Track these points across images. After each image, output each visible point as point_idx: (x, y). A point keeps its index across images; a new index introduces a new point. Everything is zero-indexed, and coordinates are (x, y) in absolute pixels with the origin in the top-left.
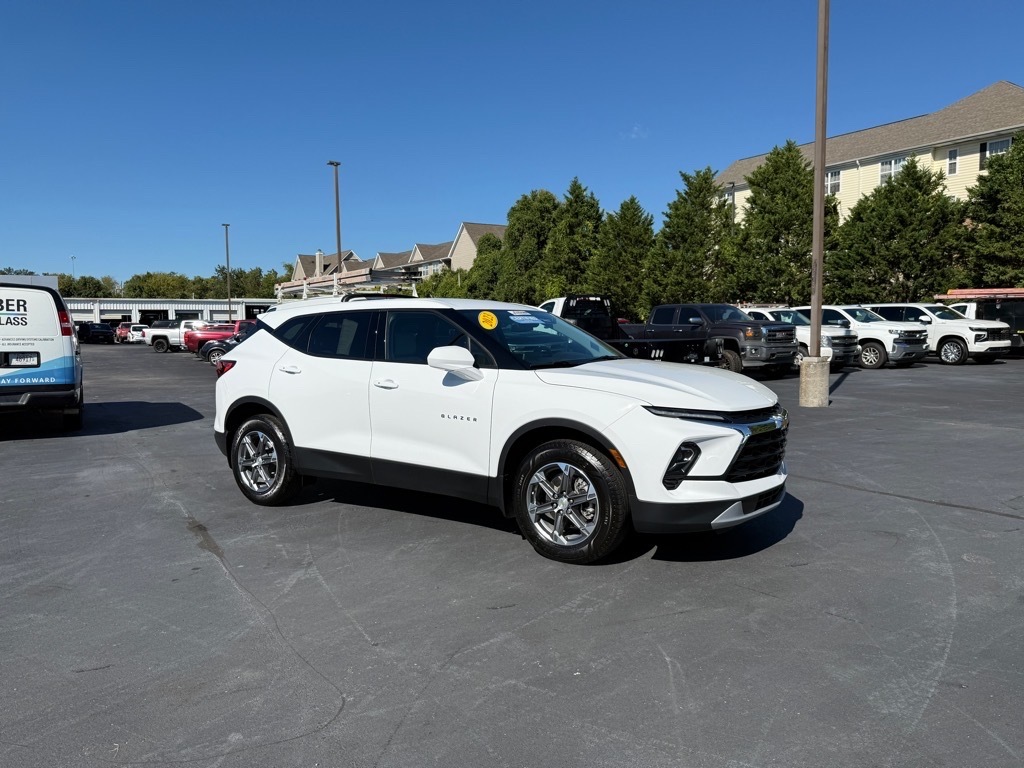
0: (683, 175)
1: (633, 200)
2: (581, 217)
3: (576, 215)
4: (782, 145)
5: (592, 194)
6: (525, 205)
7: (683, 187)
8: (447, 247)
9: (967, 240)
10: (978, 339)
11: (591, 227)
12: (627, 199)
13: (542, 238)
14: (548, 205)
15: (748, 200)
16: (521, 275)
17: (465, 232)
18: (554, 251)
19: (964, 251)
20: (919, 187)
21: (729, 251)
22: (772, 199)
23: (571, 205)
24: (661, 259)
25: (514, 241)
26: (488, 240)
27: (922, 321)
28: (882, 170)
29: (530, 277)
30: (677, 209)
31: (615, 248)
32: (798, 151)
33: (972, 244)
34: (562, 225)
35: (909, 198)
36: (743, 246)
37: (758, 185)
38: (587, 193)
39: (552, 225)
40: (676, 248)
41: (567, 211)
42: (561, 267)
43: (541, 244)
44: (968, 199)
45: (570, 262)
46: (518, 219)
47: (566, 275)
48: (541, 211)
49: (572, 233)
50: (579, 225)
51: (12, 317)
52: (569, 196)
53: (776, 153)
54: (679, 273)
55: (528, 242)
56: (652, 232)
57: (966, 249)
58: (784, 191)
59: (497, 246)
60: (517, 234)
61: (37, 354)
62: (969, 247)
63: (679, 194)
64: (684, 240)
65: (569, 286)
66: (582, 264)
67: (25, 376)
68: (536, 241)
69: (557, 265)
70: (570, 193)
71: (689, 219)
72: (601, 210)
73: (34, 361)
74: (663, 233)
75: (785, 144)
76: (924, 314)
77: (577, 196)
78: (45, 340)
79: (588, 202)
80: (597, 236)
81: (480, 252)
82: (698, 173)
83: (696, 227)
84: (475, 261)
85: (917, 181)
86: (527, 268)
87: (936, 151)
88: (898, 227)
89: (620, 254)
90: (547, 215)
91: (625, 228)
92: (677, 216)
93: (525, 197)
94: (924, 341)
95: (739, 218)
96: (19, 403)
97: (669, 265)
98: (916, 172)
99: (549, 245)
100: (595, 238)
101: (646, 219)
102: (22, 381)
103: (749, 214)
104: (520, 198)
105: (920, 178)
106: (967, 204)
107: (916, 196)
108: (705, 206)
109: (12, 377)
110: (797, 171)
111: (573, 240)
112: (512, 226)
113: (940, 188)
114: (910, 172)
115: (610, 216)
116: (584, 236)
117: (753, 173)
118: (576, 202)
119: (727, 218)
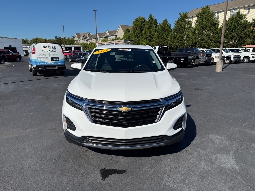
0: (179, 14)
1: (166, 20)
2: (152, 24)
3: (151, 23)
4: (206, 6)
5: (155, 18)
6: (137, 20)
7: (179, 17)
8: (116, 31)
9: (251, 32)
10: (253, 57)
11: (155, 27)
12: (165, 20)
13: (142, 29)
14: (143, 20)
15: (196, 21)
16: (136, 39)
17: (120, 27)
18: (145, 33)
19: (250, 35)
20: (240, 18)
21: (191, 34)
22: (202, 20)
23: (150, 20)
24: (173, 36)
25: (135, 30)
26: (127, 30)
27: (240, 53)
28: (230, 13)
29: (139, 40)
30: (178, 23)
31: (161, 32)
32: (210, 8)
33: (252, 33)
34: (147, 26)
35: (237, 21)
36: (194, 33)
37: (199, 17)
38: (154, 18)
39: (144, 26)
40: (177, 33)
41: (149, 22)
42: (147, 38)
43: (142, 31)
44: (252, 22)
45: (149, 36)
46: (136, 24)
47: (148, 40)
48: (141, 22)
49: (150, 28)
50: (152, 26)
51: (53, 50)
52: (149, 18)
53: (204, 8)
54: (178, 39)
55: (138, 31)
56: (171, 28)
57: (250, 34)
58: (206, 18)
59: (129, 31)
60: (135, 28)
61: (58, 58)
62: (251, 34)
63: (178, 18)
64: (179, 31)
65: (149, 42)
66: (152, 37)
67: (56, 63)
68: (140, 30)
69: (146, 37)
70: (150, 18)
71: (181, 25)
72: (157, 22)
73: (58, 60)
74: (174, 29)
75: (207, 6)
76: (240, 51)
77: (151, 18)
78: (60, 55)
79: (154, 20)
80: (156, 29)
81: (125, 33)
82: (183, 13)
83: (182, 27)
84: (124, 35)
85: (240, 16)
86: (138, 38)
87: (245, 8)
88: (234, 28)
89: (162, 34)
90: (143, 23)
91: (164, 27)
92: (178, 24)
93: (137, 18)
94: (240, 57)
95: (194, 25)
96: (56, 68)
97: (175, 37)
98: (240, 14)
99: (144, 32)
100: (156, 30)
101: (169, 25)
102: (56, 64)
103: (196, 24)
104: (136, 19)
105: (241, 16)
106: (252, 23)
107: (239, 20)
108: (185, 22)
109: (54, 63)
110: (209, 13)
111: (150, 30)
112: (134, 26)
113: (245, 19)
114: (238, 13)
115: (160, 24)
116: (153, 29)
117: (198, 14)
118: (151, 20)
119: (190, 25)
